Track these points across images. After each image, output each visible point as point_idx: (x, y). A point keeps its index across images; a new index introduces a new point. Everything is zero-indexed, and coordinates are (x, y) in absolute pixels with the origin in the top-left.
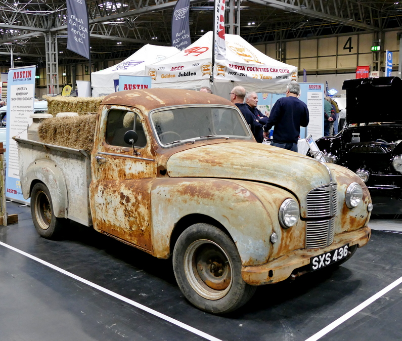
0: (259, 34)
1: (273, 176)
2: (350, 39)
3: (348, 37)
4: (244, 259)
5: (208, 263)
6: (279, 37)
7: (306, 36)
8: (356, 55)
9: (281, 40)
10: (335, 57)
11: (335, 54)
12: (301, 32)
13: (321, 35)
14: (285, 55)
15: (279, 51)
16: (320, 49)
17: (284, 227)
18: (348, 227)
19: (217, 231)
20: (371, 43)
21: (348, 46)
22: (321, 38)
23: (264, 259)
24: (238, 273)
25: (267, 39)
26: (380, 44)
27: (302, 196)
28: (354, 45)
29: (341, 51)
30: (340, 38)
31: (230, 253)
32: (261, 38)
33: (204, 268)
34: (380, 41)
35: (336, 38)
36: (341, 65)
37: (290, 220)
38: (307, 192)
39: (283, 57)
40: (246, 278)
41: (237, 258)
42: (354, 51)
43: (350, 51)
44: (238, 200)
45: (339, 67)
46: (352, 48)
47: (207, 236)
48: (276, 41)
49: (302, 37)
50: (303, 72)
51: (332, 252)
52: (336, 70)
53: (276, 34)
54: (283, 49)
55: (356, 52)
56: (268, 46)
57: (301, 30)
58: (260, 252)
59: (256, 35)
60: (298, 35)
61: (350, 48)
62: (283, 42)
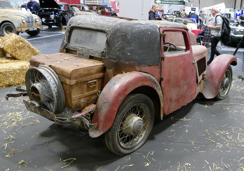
1: (20, 14)
4: (16, 27)
5: (8, 30)
17: (23, 23)
18: (37, 25)
19: (10, 23)
23: (20, 27)
24: (15, 30)
27: (26, 18)
31: (13, 27)
33: (7, 31)
37: (24, 21)
38: (27, 17)
40: (17, 30)
41: (15, 27)
44: (14, 17)
47: (8, 24)
51: (33, 28)
58: (19, 26)
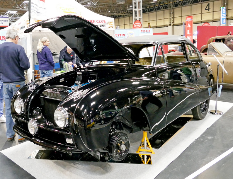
0: (160, 6)
2: (209, 4)
3: (207, 4)
6: (171, 6)
7: (185, 5)
8: (212, 13)
9: (172, 8)
10: (201, 14)
11: (201, 13)
12: (182, 3)
13: (193, 3)
14: (174, 15)
15: (171, 14)
16: (192, 11)
20: (221, 5)
21: (208, 8)
22: (193, 5)
25: (164, 8)
26: (225, 5)
28: (211, 7)
29: (204, 11)
30: (203, 4)
32: (161, 7)
34: (225, 4)
35: (201, 4)
36: (204, 18)
39: (173, 16)
42: (211, 10)
43: (209, 11)
45: (203, 20)
46: (210, 9)
48: (169, 8)
49: (183, 5)
50: (183, 23)
52: (201, 21)
53: (169, 5)
54: (173, 12)
55: (212, 11)
56: (165, 11)
57: (182, 2)
59: (159, 6)
60: (180, 4)
61: (209, 9)
62: (173, 9)
